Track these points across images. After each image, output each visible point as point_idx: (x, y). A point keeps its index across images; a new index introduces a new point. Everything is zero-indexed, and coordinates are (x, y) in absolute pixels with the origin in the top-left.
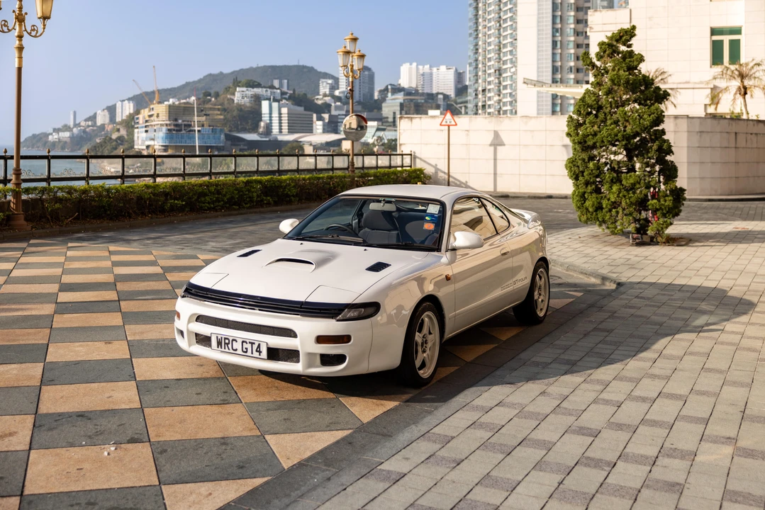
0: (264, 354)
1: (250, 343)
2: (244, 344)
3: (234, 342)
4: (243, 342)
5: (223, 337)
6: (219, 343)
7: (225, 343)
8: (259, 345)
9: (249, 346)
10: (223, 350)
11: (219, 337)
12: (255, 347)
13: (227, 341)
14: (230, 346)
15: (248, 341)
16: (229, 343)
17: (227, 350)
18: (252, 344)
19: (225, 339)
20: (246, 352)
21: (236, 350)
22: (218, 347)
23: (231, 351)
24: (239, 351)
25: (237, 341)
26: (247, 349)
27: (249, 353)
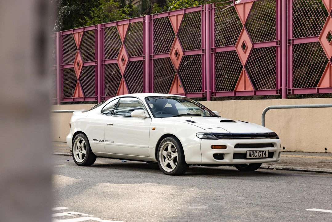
0: (267, 156)
1: (262, 152)
2: (260, 153)
3: (256, 153)
4: (259, 152)
5: (252, 151)
6: (250, 155)
7: (252, 154)
8: (266, 151)
10: (251, 157)
11: (250, 152)
12: (264, 153)
14: (254, 155)
15: (261, 151)
17: (253, 157)
19: (252, 152)
20: (260, 156)
21: (256, 156)
22: (249, 157)
23: (254, 157)
24: (258, 157)
25: (257, 152)
26: (260, 155)
27: (261, 157)
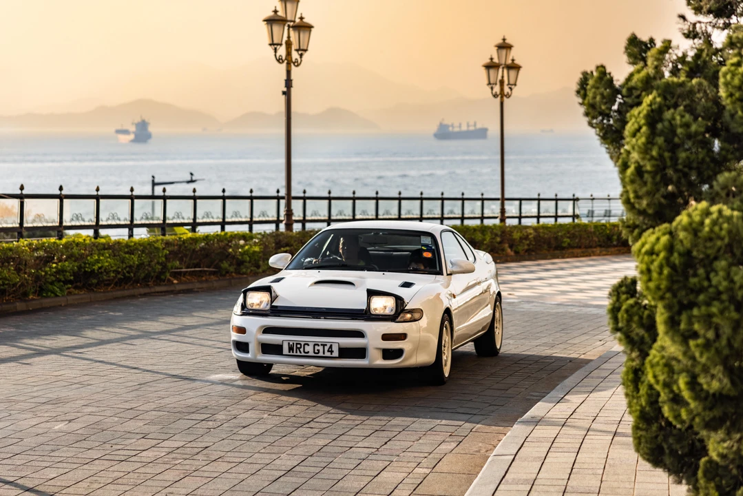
0: (336, 354)
1: (322, 345)
3: (306, 346)
4: (315, 345)
5: (295, 342)
6: (291, 349)
7: (297, 348)
8: (331, 345)
9: (321, 348)
10: (295, 354)
11: (291, 343)
12: (326, 348)
13: (299, 346)
14: (302, 350)
15: (320, 344)
16: (301, 347)
17: (298, 354)
18: (324, 345)
19: (297, 344)
20: (318, 353)
21: (308, 352)
22: (289, 352)
23: (303, 354)
24: (311, 354)
25: (308, 345)
26: (318, 350)
27: (321, 354)
